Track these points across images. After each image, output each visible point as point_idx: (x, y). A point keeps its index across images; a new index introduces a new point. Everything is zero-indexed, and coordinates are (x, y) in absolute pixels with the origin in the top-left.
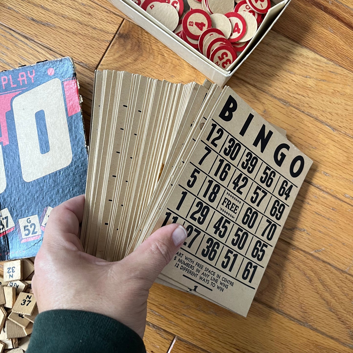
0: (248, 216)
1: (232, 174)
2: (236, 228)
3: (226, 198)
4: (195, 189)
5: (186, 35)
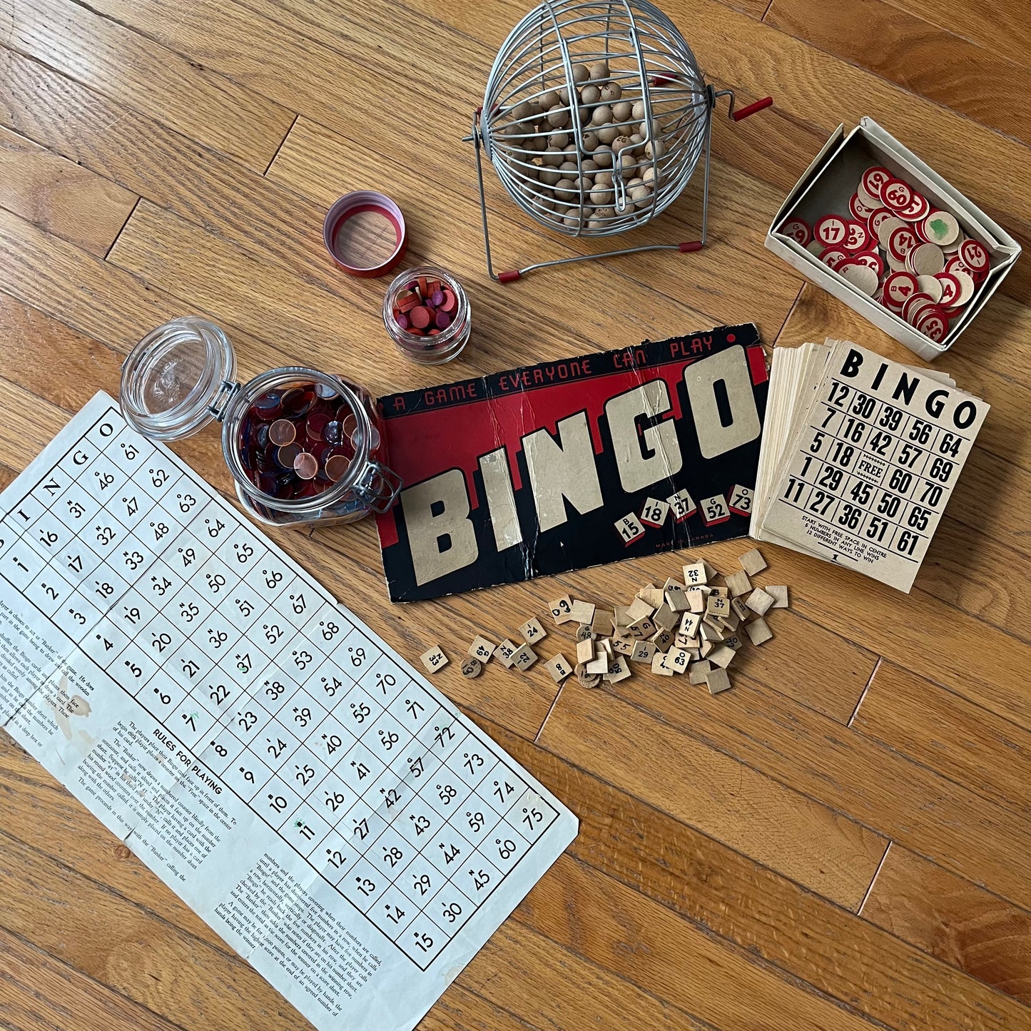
0: (898, 480)
1: (868, 434)
2: (881, 494)
3: (863, 461)
4: (821, 453)
5: (887, 301)
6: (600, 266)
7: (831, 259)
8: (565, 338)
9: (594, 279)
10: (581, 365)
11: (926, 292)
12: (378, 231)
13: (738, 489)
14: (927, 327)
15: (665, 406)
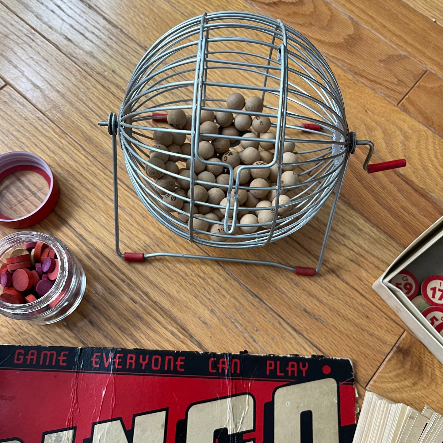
6: (220, 268)
7: (434, 318)
8: (170, 328)
9: (212, 279)
10: (176, 360)
12: (34, 189)
15: (248, 425)
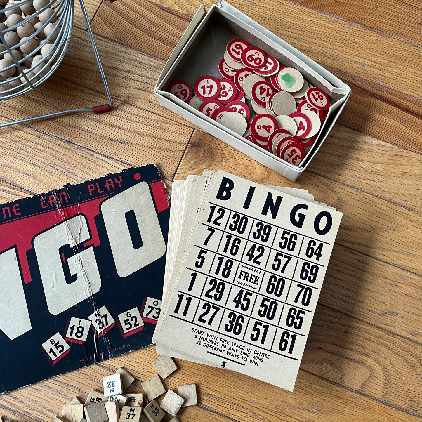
3: (242, 271)
5: (255, 138)
6: (30, 129)
7: (209, 109)
10: (11, 208)
11: (285, 128)
13: (150, 301)
14: (288, 154)
15: (85, 236)
